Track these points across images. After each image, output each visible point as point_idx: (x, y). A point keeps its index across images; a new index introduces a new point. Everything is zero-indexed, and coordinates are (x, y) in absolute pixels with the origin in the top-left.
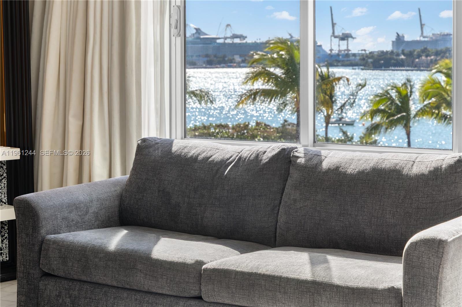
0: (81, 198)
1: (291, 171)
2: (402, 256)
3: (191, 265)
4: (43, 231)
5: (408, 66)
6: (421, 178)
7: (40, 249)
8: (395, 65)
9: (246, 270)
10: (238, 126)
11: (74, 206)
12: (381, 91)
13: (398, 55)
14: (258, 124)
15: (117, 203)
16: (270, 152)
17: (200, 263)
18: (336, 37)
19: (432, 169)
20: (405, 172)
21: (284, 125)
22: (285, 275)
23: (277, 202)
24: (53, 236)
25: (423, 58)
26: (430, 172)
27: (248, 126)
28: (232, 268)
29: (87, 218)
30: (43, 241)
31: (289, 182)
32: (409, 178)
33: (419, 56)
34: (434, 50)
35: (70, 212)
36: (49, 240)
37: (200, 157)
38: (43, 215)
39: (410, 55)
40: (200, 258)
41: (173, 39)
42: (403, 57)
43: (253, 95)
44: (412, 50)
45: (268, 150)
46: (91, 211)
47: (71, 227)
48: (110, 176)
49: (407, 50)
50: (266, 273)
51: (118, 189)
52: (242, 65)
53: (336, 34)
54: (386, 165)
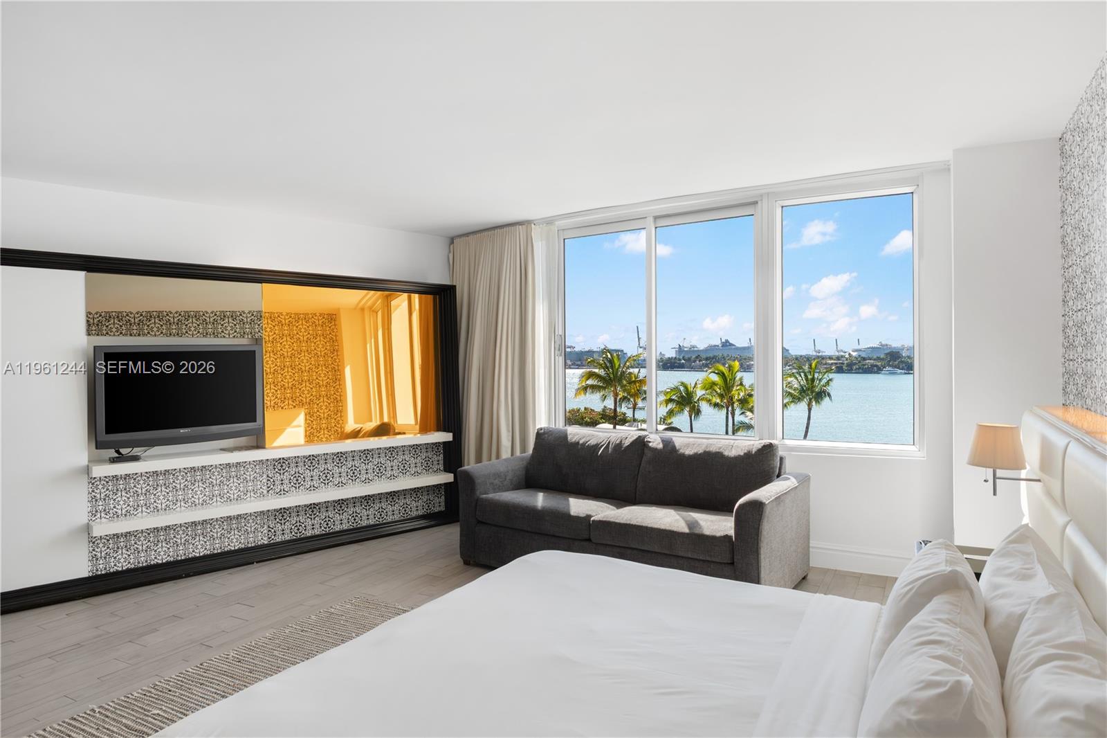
0: (502, 470)
1: (645, 451)
2: (733, 512)
3: (583, 518)
4: (478, 493)
5: (687, 368)
6: (738, 459)
7: (476, 505)
8: (678, 367)
9: (622, 522)
10: (573, 410)
11: (497, 475)
12: (673, 386)
13: (680, 360)
14: (585, 409)
15: (524, 472)
16: (630, 438)
17: (589, 517)
18: (641, 348)
19: (746, 451)
20: (726, 453)
21: (604, 410)
22: (649, 526)
23: (636, 473)
24: (484, 496)
25: (697, 362)
26: (745, 454)
27: (579, 410)
28: (612, 520)
29: (505, 483)
30: (478, 500)
31: (645, 459)
32: (728, 458)
33: (695, 361)
34: (705, 357)
35: (495, 479)
36: (482, 499)
37: (581, 442)
38: (478, 481)
39: (689, 360)
40: (589, 513)
41: (557, 357)
42: (683, 361)
43: (585, 389)
44: (689, 356)
45: (629, 436)
46: (508, 478)
47: (495, 489)
48: (512, 455)
49: (686, 357)
50: (637, 524)
51: (525, 463)
52: (572, 367)
53: (641, 345)
54: (713, 449)
